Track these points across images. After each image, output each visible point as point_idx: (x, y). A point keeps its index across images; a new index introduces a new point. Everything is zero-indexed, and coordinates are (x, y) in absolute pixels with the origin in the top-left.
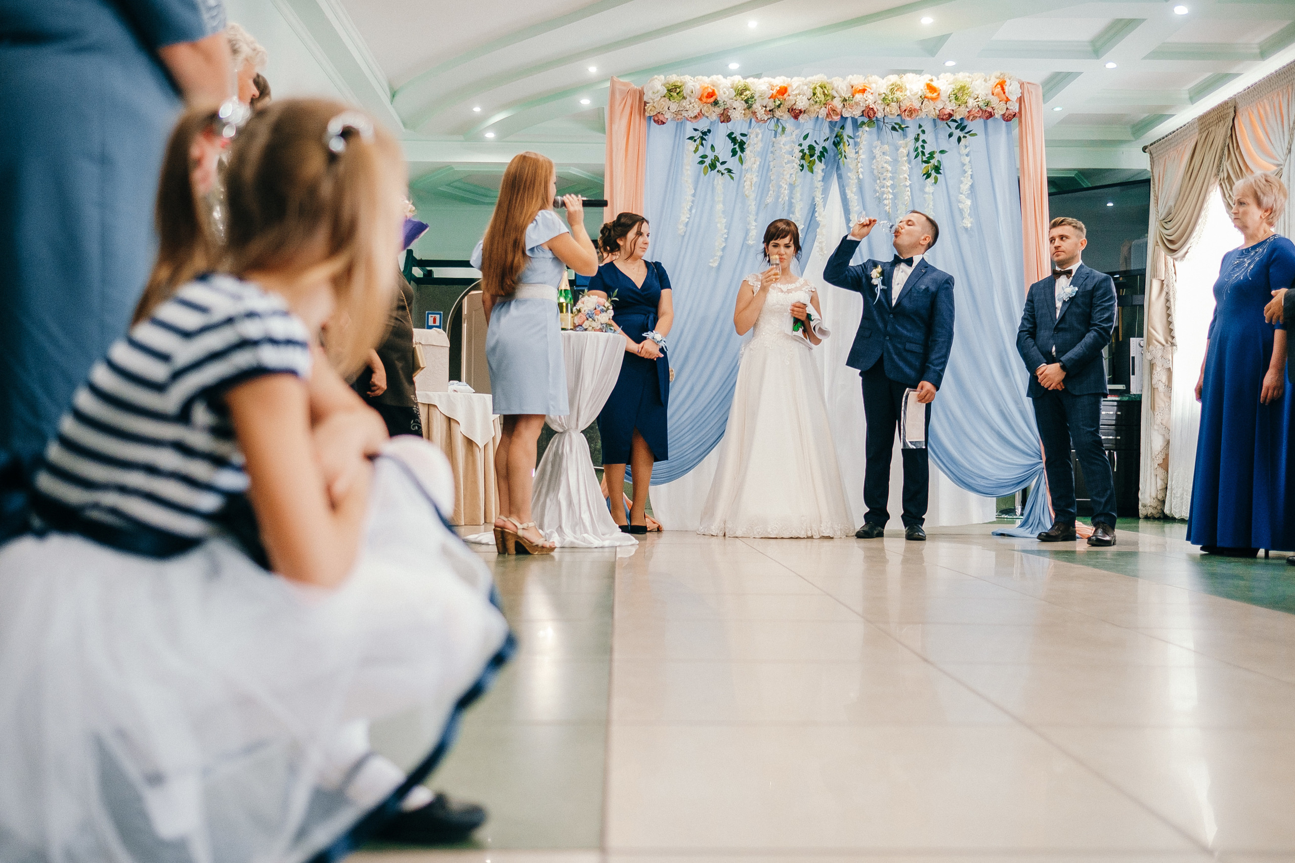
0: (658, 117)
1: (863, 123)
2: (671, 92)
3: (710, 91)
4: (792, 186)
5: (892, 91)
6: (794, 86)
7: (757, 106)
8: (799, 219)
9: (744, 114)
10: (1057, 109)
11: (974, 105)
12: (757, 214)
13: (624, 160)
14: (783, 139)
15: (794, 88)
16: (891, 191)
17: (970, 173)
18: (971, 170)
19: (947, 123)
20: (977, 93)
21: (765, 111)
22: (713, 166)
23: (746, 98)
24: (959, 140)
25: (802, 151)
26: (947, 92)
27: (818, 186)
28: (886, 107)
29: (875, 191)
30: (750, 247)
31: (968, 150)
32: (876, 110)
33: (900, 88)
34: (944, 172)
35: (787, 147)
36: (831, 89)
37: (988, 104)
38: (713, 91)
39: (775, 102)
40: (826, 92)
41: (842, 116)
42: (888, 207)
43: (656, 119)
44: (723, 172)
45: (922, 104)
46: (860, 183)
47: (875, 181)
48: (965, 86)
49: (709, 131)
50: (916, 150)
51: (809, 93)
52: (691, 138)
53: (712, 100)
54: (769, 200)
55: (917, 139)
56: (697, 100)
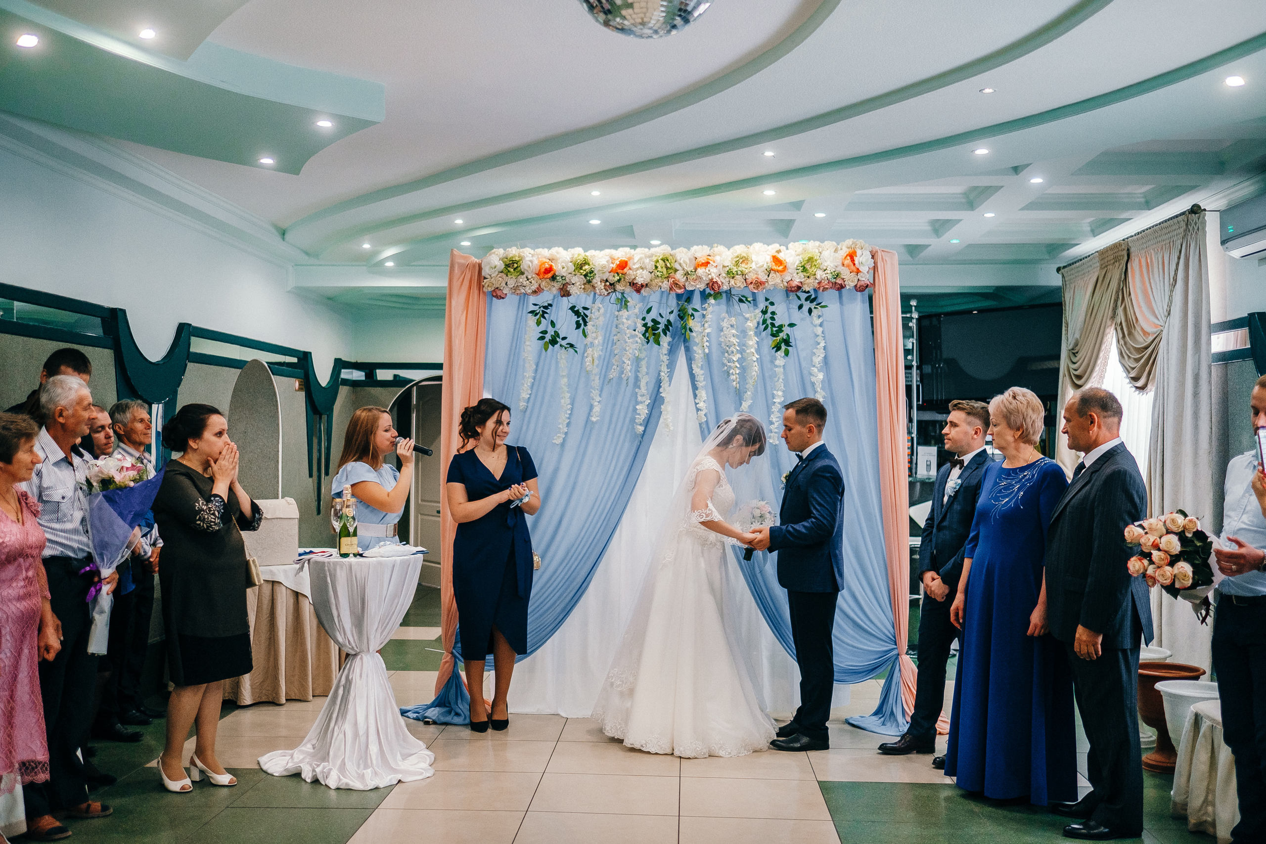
0: (496, 292)
1: (710, 295)
2: (509, 267)
3: (547, 266)
4: (638, 360)
5: (737, 264)
6: (636, 259)
7: (597, 281)
9: (584, 289)
10: (955, 241)
11: (823, 277)
12: (602, 389)
13: (464, 335)
14: (624, 313)
15: (635, 261)
16: (738, 366)
17: (822, 344)
18: (824, 341)
19: (796, 295)
20: (826, 265)
21: (605, 285)
22: (553, 342)
23: (585, 273)
24: (810, 311)
25: (645, 325)
26: (794, 264)
27: (664, 360)
28: (731, 280)
29: (724, 365)
30: (594, 423)
31: (820, 320)
32: (720, 283)
33: (745, 260)
34: (796, 345)
35: (629, 322)
36: (673, 261)
37: (837, 276)
38: (551, 266)
39: (614, 276)
40: (668, 265)
41: (685, 288)
43: (494, 294)
44: (566, 346)
45: (768, 276)
46: (708, 357)
47: (723, 353)
48: (813, 258)
49: (550, 305)
50: (764, 322)
51: (650, 266)
52: (532, 312)
53: (550, 275)
54: (613, 374)
55: (764, 312)
56: (534, 276)
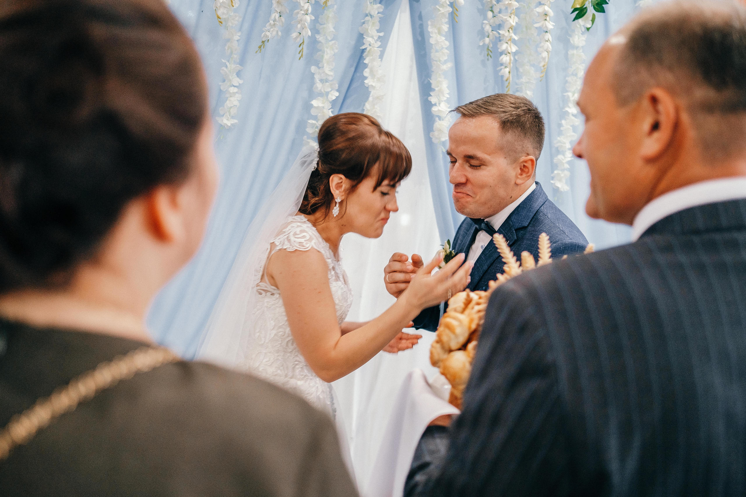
8: (330, 78)
12: (242, 62)
27: (372, 13)
29: (482, 34)
30: (222, 127)
42: (507, 70)
54: (271, 30)
